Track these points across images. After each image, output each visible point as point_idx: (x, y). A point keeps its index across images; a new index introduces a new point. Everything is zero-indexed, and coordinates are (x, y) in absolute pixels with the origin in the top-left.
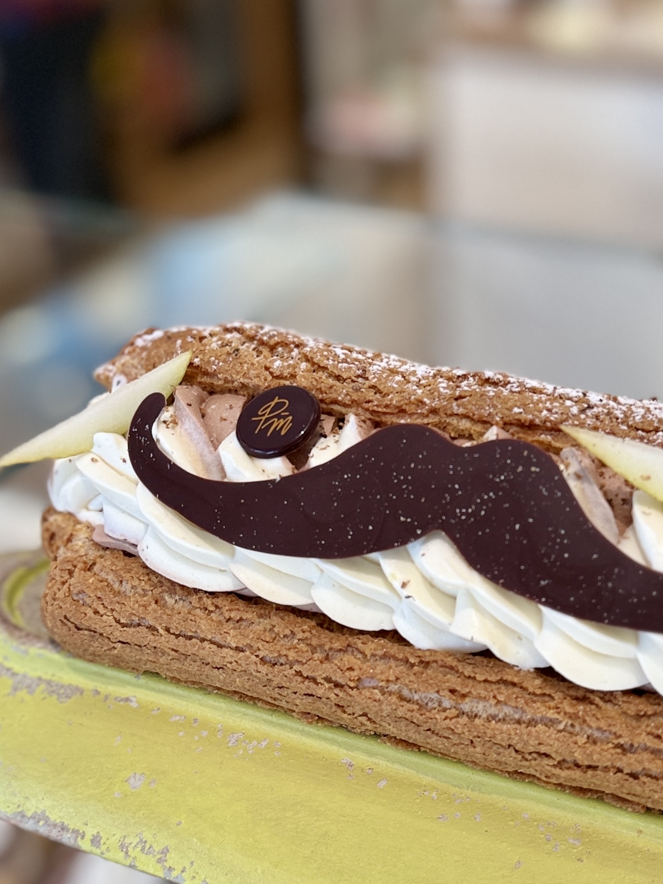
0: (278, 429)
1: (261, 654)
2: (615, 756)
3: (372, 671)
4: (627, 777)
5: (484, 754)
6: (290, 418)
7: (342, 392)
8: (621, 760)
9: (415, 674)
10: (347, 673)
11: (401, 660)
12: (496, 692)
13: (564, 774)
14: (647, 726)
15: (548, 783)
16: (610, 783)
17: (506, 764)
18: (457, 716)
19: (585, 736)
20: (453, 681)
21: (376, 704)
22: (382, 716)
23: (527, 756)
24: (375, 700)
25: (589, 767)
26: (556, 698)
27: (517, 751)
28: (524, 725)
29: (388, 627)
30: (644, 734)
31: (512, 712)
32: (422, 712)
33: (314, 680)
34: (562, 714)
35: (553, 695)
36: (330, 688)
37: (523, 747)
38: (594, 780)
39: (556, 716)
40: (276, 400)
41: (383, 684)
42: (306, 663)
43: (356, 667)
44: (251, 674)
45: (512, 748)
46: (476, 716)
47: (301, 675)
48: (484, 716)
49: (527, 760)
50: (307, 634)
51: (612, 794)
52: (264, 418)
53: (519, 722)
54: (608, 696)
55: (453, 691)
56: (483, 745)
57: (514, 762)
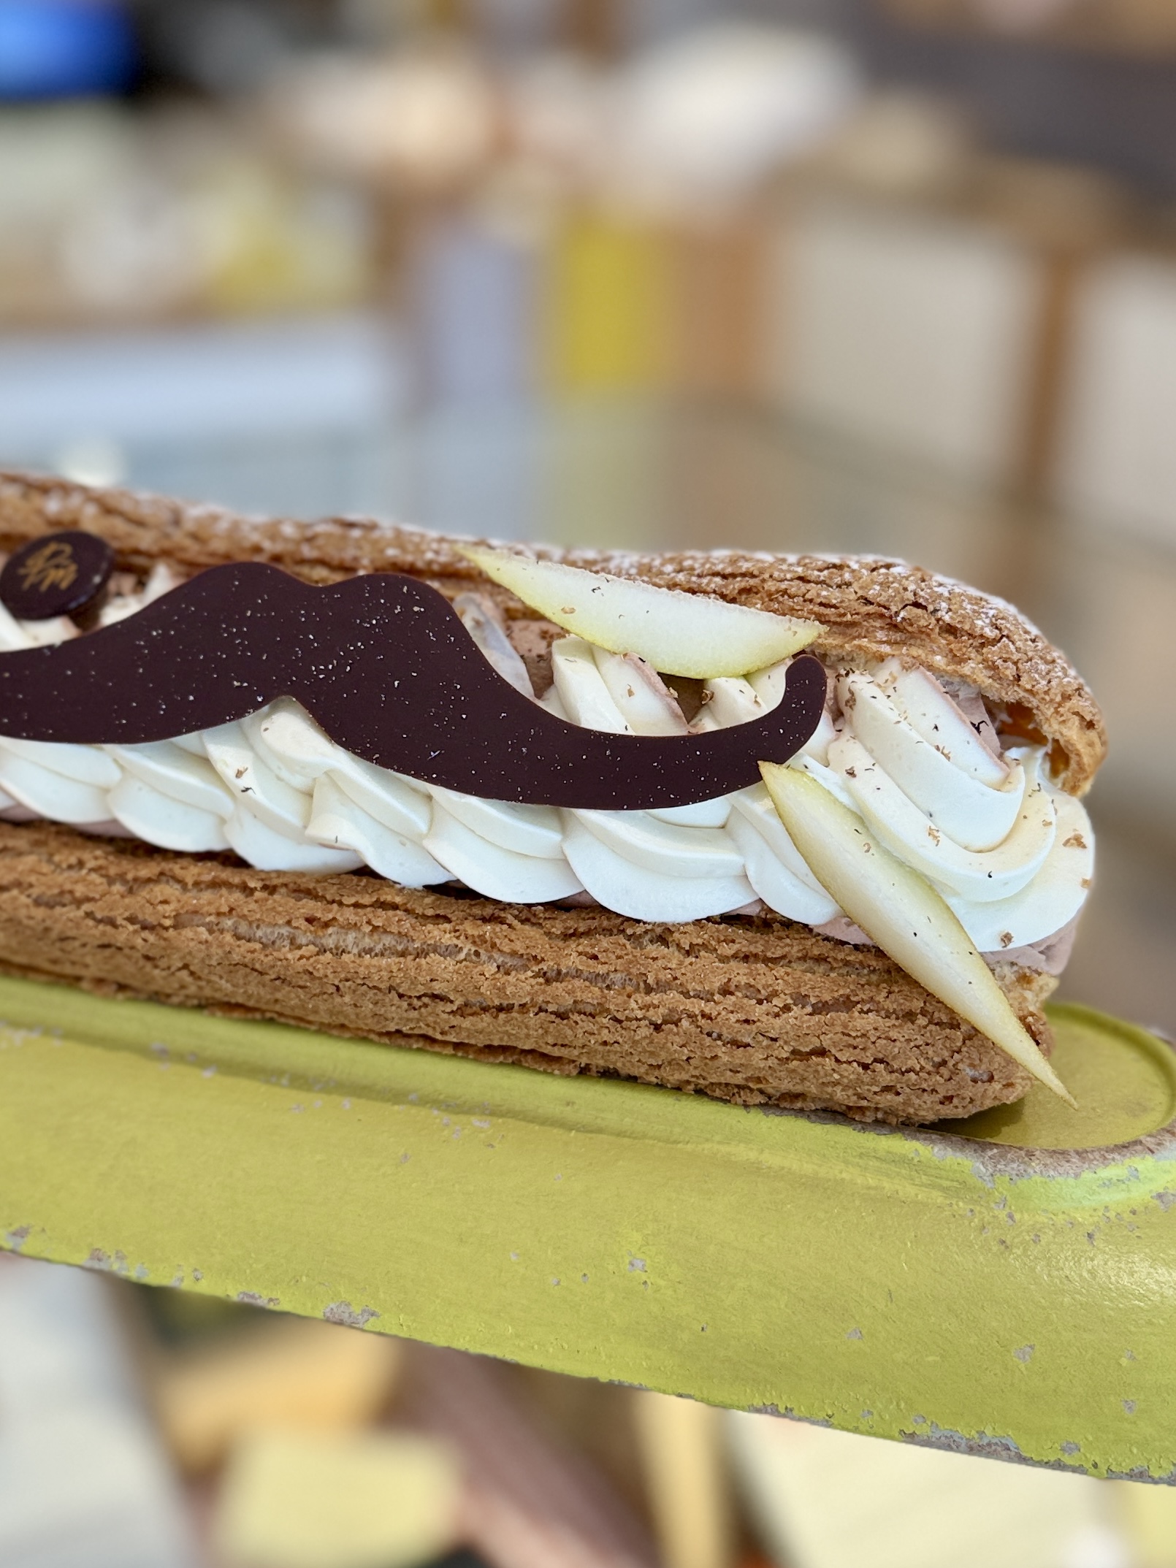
0: (56, 581)
1: (35, 892)
2: (537, 987)
3: (195, 902)
4: (553, 1017)
5: (355, 1005)
6: (74, 568)
8: (544, 992)
9: (256, 902)
10: (160, 908)
11: (237, 886)
12: (370, 916)
13: (467, 1023)
14: (578, 945)
15: (445, 1043)
16: (527, 1032)
17: (386, 1019)
18: (318, 954)
19: (495, 965)
20: (310, 907)
21: (203, 947)
22: (210, 966)
23: (415, 1002)
24: (200, 942)
25: (500, 1009)
26: (454, 919)
27: (401, 996)
28: (410, 958)
29: (217, 846)
30: (575, 954)
31: (394, 943)
32: (267, 952)
33: (111, 922)
34: (462, 937)
35: (449, 916)
36: (135, 932)
37: (409, 989)
38: (508, 1028)
39: (456, 942)
40: (52, 548)
41: (212, 918)
42: (100, 899)
43: (173, 898)
44: (20, 923)
45: (393, 992)
46: (343, 951)
47: (94, 919)
48: (355, 951)
49: (415, 1009)
50: (101, 862)
51: (532, 1052)
52: (35, 571)
53: (403, 954)
54: (527, 913)
55: (310, 920)
56: (354, 991)
57: (397, 1015)
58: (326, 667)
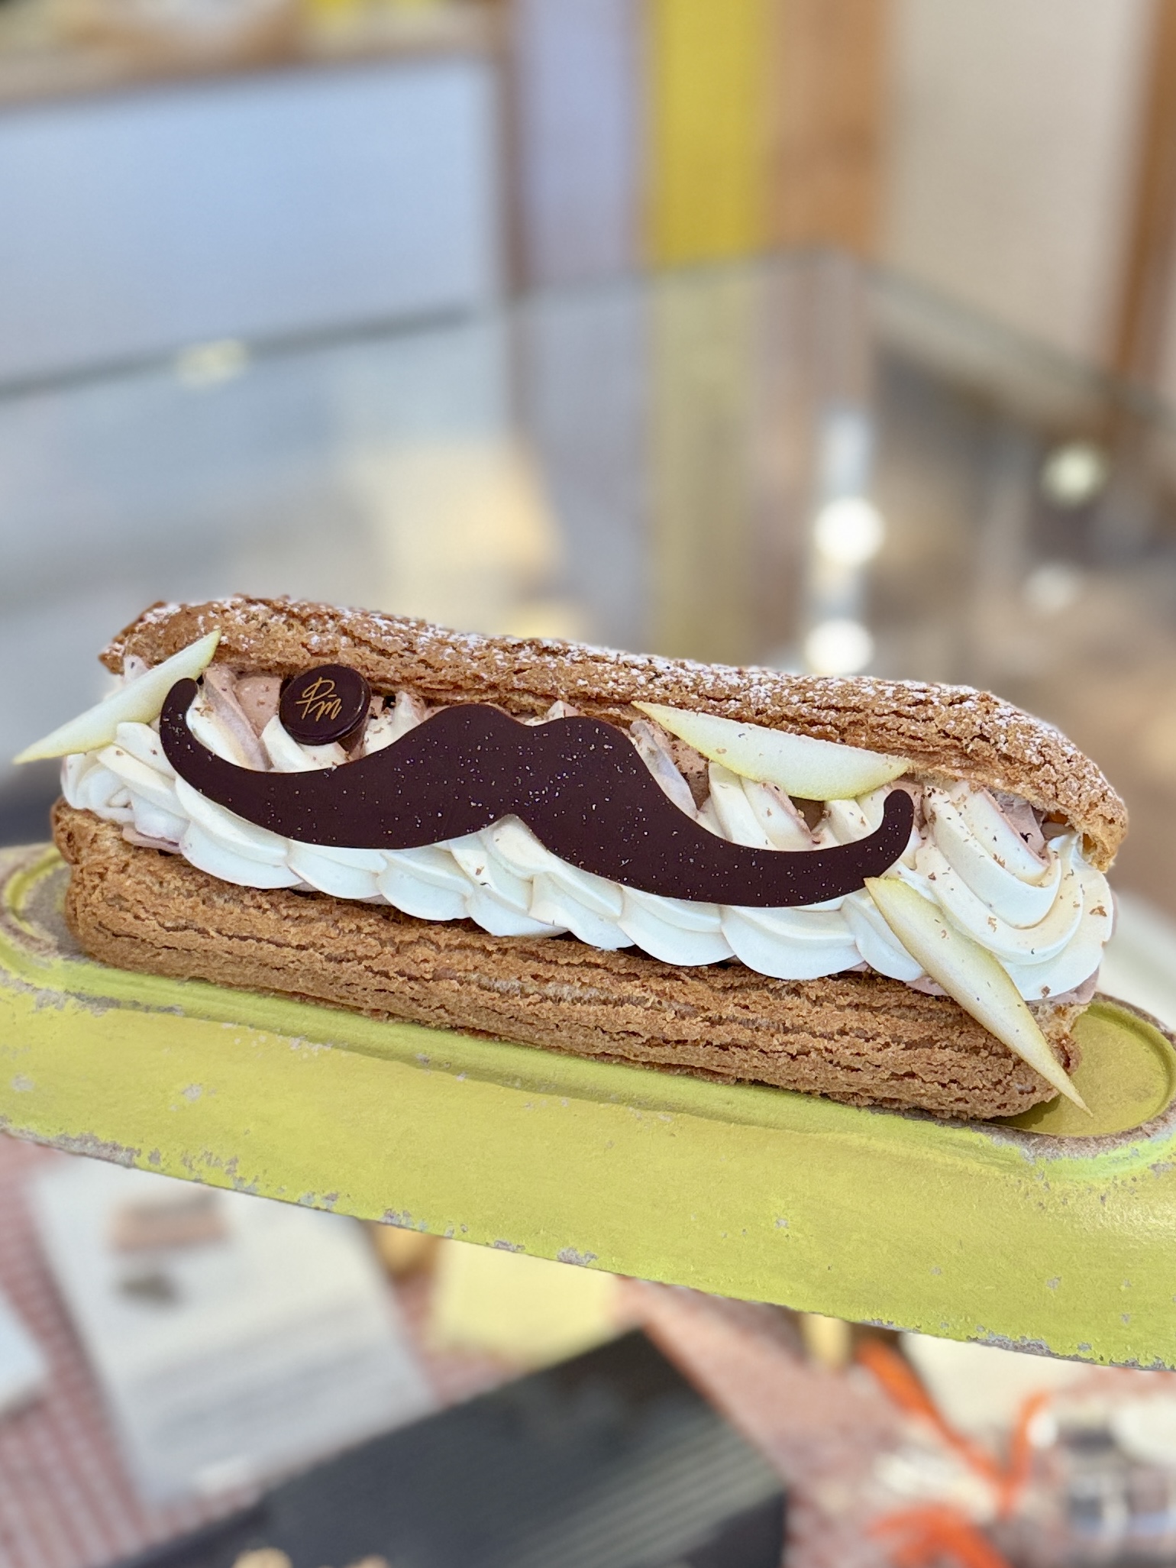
0: (326, 713)
1: (327, 951)
2: (705, 1029)
3: (448, 961)
4: (717, 1048)
5: (571, 1037)
6: (339, 700)
7: (389, 669)
8: (710, 1032)
9: (494, 962)
10: (422, 965)
11: (478, 949)
12: (580, 975)
13: (653, 1051)
14: (734, 998)
15: (636, 1062)
16: (699, 1057)
17: (593, 1046)
18: (541, 1001)
19: (674, 1012)
20: (534, 966)
21: (455, 994)
22: (460, 1007)
23: (615, 1036)
24: (453, 991)
25: (678, 1042)
26: (642, 976)
27: (604, 1032)
28: (610, 1006)
29: (462, 917)
30: (732, 1005)
31: (598, 994)
32: (504, 1000)
33: (386, 975)
34: (649, 991)
35: (638, 974)
36: (403, 982)
37: (611, 1028)
38: (684, 1055)
39: (643, 994)
40: (320, 681)
41: (461, 974)
42: (376, 957)
43: (431, 958)
44: (316, 972)
45: (598, 1029)
46: (560, 999)
47: (372, 971)
48: (569, 999)
49: (614, 1040)
50: (375, 928)
51: (701, 1068)
52: (309, 701)
53: (605, 1003)
54: (695, 972)
55: (535, 977)
56: (569, 1028)
57: (601, 1044)
58: (541, 792)
